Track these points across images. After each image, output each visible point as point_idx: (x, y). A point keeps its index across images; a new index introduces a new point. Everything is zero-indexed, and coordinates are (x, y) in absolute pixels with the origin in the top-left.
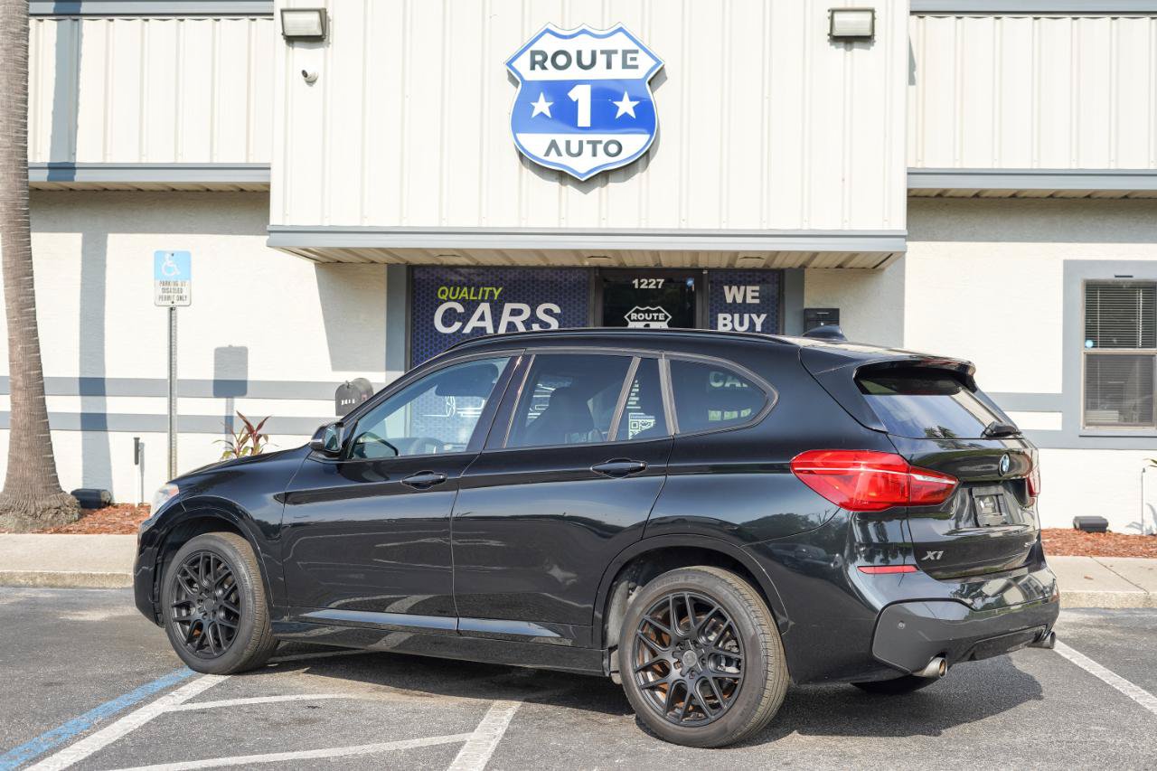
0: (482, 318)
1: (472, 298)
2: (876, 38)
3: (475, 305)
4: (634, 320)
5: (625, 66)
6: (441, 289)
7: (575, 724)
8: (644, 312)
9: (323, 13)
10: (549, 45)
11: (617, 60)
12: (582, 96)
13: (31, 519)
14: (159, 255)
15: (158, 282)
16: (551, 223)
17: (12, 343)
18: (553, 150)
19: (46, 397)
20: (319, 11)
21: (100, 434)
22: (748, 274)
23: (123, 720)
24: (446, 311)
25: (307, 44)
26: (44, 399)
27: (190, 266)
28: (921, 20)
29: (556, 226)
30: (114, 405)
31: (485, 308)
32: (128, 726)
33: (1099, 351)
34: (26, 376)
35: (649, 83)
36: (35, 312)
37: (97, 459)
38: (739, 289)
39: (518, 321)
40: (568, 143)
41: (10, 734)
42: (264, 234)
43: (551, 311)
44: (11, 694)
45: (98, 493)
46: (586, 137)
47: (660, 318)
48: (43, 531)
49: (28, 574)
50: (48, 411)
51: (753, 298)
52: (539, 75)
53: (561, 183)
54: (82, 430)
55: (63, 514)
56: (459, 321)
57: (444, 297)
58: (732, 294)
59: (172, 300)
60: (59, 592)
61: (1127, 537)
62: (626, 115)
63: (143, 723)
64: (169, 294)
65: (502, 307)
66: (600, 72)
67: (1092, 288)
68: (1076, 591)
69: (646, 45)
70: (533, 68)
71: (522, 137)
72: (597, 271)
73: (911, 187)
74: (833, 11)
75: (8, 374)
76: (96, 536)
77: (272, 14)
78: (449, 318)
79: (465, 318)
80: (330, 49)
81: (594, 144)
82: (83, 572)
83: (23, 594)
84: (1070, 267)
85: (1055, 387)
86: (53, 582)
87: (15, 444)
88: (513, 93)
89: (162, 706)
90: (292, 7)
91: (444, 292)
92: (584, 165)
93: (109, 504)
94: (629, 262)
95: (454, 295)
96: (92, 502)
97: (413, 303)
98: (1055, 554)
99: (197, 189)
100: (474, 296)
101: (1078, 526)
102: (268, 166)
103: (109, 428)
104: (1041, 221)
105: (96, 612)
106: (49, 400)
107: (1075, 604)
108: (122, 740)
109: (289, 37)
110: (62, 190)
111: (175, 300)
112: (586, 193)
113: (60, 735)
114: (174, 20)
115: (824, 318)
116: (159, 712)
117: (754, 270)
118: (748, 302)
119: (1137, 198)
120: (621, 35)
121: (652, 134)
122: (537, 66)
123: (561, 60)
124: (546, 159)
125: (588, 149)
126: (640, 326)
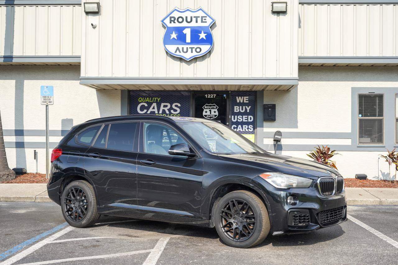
0: (154, 108)
1: (150, 101)
2: (287, 12)
3: (151, 104)
4: (206, 109)
5: (202, 22)
6: (139, 98)
7: (188, 246)
8: (209, 106)
9: (98, 4)
10: (176, 15)
11: (199, 20)
12: (187, 32)
14: (42, 87)
15: (42, 96)
16: (177, 75)
18: (178, 51)
19: (4, 136)
20: (97, 3)
21: (22, 149)
22: (245, 92)
23: (33, 246)
24: (141, 106)
25: (93, 15)
26: (3, 137)
27: (53, 91)
28: (303, 6)
29: (179, 76)
30: (27, 139)
31: (155, 105)
32: (34, 248)
33: (363, 118)
35: (210, 28)
37: (21, 158)
38: (241, 98)
39: (166, 109)
40: (183, 48)
42: (78, 80)
43: (177, 105)
45: (22, 169)
46: (189, 46)
47: (215, 108)
48: (3, 182)
50: (4, 141)
51: (246, 101)
52: (173, 25)
53: (181, 62)
54: (16, 148)
55: (10, 177)
56: (146, 109)
57: (141, 101)
58: (239, 99)
59: (47, 102)
60: (9, 203)
61: (373, 181)
62: (202, 38)
63: (40, 247)
65: (161, 105)
66: (193, 24)
67: (361, 97)
68: (356, 199)
69: (209, 14)
70: (171, 23)
71: (167, 46)
72: (193, 92)
73: (299, 63)
74: (273, 3)
76: (21, 184)
77: (81, 4)
78: (142, 108)
79: (148, 108)
80: (101, 16)
81: (192, 48)
82: (17, 196)
84: (353, 89)
85: (349, 130)
86: (7, 200)
88: (164, 31)
89: (46, 241)
90: (88, 2)
92: (188, 56)
93: (25, 173)
94: (204, 89)
95: (144, 100)
96: (19, 172)
97: (130, 103)
98: (349, 187)
99: (55, 64)
100: (151, 101)
101: (357, 177)
102: (80, 57)
103: (25, 147)
104: (344, 74)
105: (22, 210)
106: (4, 137)
107: (356, 203)
108: (33, 253)
109: (86, 12)
110: (8, 65)
111: (48, 103)
112: (189, 65)
113: (11, 252)
114: (47, 7)
115: (270, 107)
116: (46, 244)
117: (247, 91)
118: (244, 102)
119: (376, 66)
120: (200, 11)
121: (211, 45)
122: (172, 22)
123: (180, 20)
124: (175, 53)
125: (190, 50)
126: (208, 110)
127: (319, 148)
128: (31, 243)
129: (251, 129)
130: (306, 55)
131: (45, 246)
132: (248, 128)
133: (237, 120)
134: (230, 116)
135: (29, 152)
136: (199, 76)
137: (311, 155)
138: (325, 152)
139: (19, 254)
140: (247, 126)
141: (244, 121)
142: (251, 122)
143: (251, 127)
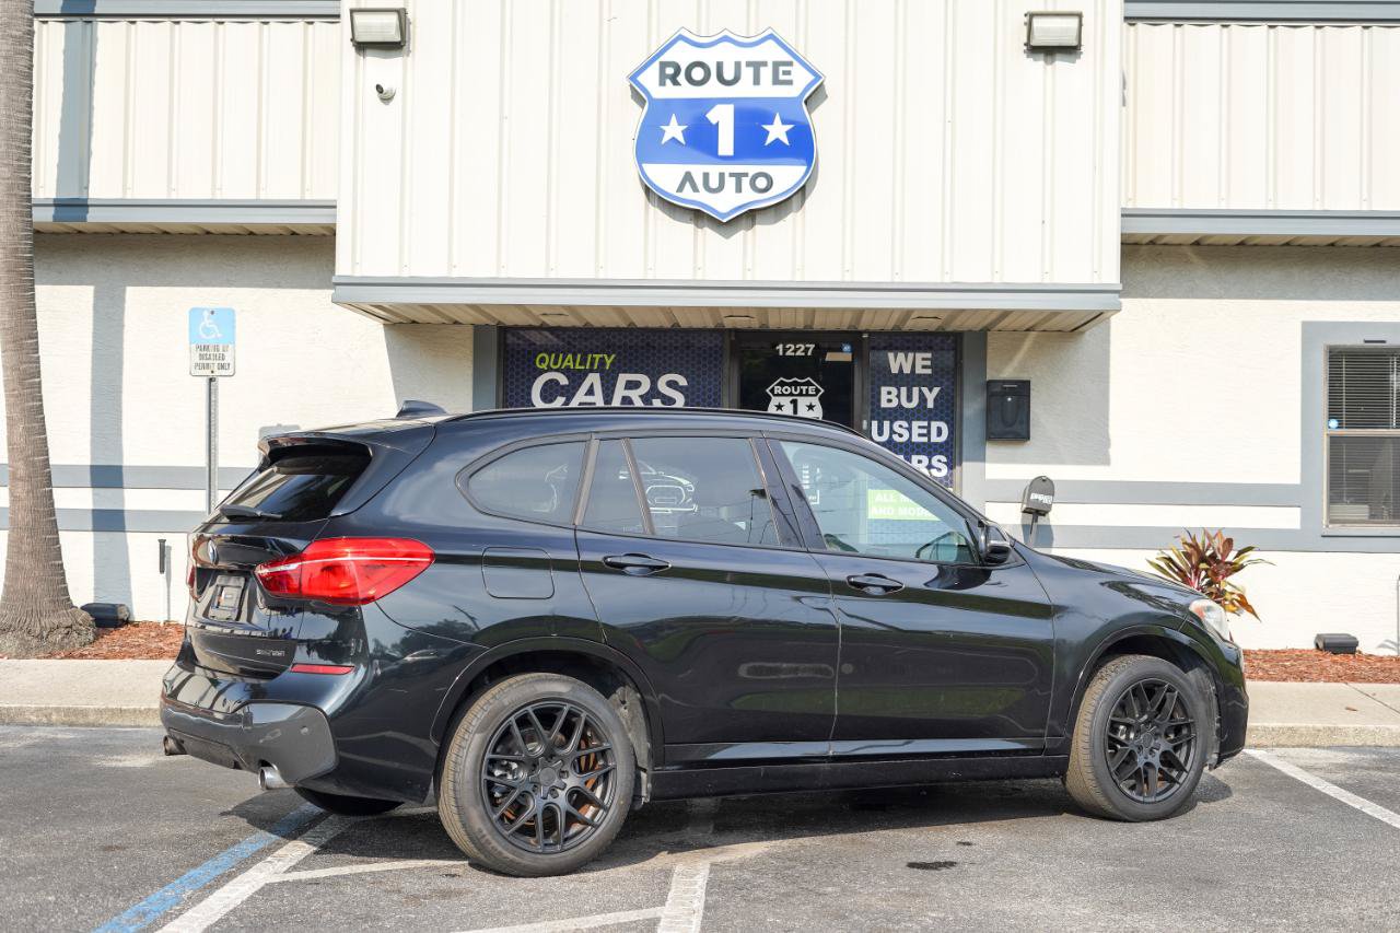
0: (590, 392)
1: (578, 367)
2: (1083, 49)
3: (582, 375)
4: (778, 395)
5: (776, 81)
6: (540, 356)
8: (790, 385)
9: (402, 15)
10: (683, 55)
11: (766, 73)
12: (723, 118)
13: (36, 640)
14: (195, 313)
15: (194, 346)
16: (684, 274)
17: (11, 422)
18: (688, 184)
19: (54, 490)
20: (397, 11)
21: (117, 535)
22: (918, 338)
23: (219, 893)
24: (546, 384)
25: (383, 53)
26: (51, 491)
27: (234, 327)
28: (1132, 28)
29: (690, 278)
30: (133, 500)
31: (594, 379)
32: (227, 901)
33: (1345, 432)
34: (29, 463)
35: (806, 102)
36: (40, 383)
37: (112, 566)
38: (906, 357)
39: (635, 395)
40: (706, 176)
41: (81, 913)
42: (328, 287)
43: (676, 382)
44: (65, 862)
45: (114, 608)
46: (728, 169)
47: (810, 393)
48: (51, 656)
49: (41, 709)
50: (56, 506)
51: (924, 367)
52: (669, 92)
53: (697, 225)
54: (94, 531)
55: (76, 635)
56: (562, 395)
57: (544, 366)
58: (898, 362)
59: (212, 366)
60: (83, 732)
61: (1381, 659)
62: (777, 141)
63: (245, 898)
64: (208, 362)
65: (616, 379)
66: (745, 89)
67: (1336, 356)
68: (1340, 726)
69: (801, 53)
70: (662, 83)
71: (650, 168)
72: (733, 334)
73: (1125, 231)
74: (1031, 16)
75: (6, 461)
76: (118, 661)
77: (338, 16)
78: (550, 391)
79: (569, 392)
80: (410, 59)
81: (739, 177)
82: (110, 706)
83: (37, 734)
84: (1310, 330)
85: (1292, 476)
86: (74, 719)
87: (14, 547)
88: (637, 115)
89: (262, 875)
90: (363, 6)
91: (544, 360)
92: (725, 203)
93: (127, 622)
94: (773, 323)
95: (555, 363)
96: (108, 619)
97: (505, 373)
98: (1302, 680)
99: (237, 231)
100: (580, 364)
101: (1321, 645)
102: (335, 207)
103: (127, 528)
104: (1275, 275)
105: (136, 757)
106: (56, 492)
107: (1339, 741)
108: (225, 919)
109: (359, 43)
110: (69, 233)
111: (216, 369)
112: (727, 238)
113: (145, 914)
114: (212, 23)
115: (1011, 392)
116: (262, 884)
117: (925, 333)
118: (917, 372)
119: (1391, 246)
120: (771, 42)
121: (809, 165)
122: (668, 82)
123: (698, 74)
124: (679, 195)
125: (730, 183)
126: (786, 401)
127: (1190, 541)
128: (206, 880)
129: (939, 470)
130: (1144, 203)
131: (261, 891)
132: (930, 467)
133: (891, 437)
134: (865, 422)
135: (140, 547)
136: (761, 275)
137: (1162, 564)
138: (1214, 553)
139: (176, 922)
140: (925, 459)
141: (916, 439)
142: (941, 445)
143: (939, 461)
